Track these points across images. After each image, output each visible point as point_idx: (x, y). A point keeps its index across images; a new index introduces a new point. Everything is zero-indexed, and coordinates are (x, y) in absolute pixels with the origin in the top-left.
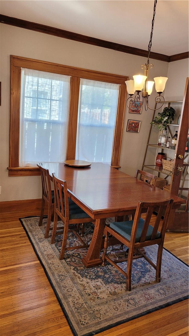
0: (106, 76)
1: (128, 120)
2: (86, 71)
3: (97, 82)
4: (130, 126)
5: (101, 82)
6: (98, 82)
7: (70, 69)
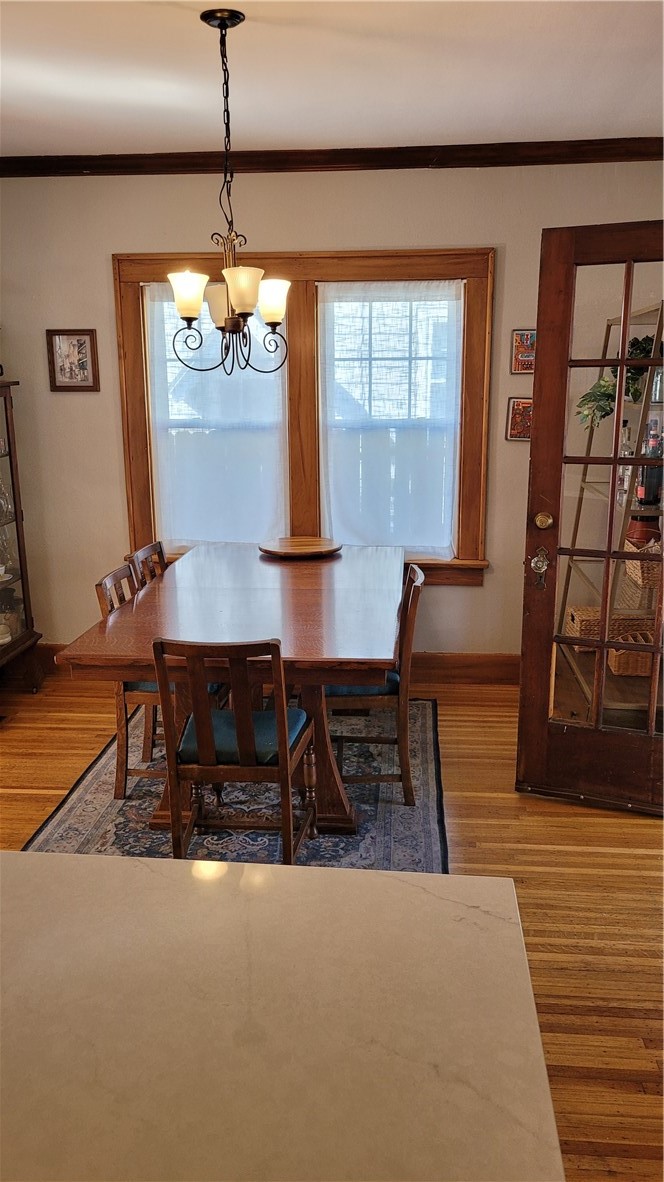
0: (405, 261)
1: (510, 399)
2: (333, 258)
3: (375, 285)
4: (518, 420)
5: (391, 284)
6: (379, 284)
7: (280, 261)
